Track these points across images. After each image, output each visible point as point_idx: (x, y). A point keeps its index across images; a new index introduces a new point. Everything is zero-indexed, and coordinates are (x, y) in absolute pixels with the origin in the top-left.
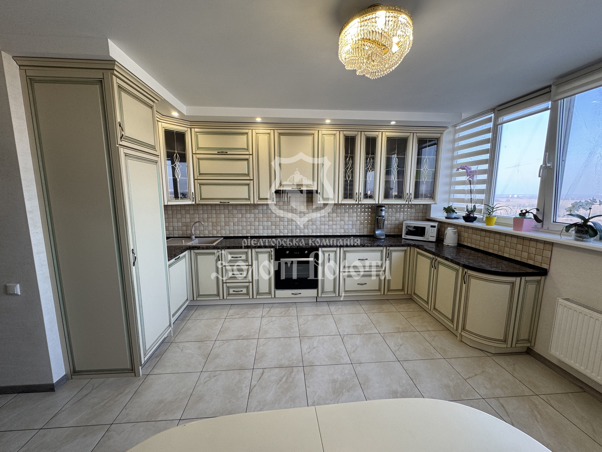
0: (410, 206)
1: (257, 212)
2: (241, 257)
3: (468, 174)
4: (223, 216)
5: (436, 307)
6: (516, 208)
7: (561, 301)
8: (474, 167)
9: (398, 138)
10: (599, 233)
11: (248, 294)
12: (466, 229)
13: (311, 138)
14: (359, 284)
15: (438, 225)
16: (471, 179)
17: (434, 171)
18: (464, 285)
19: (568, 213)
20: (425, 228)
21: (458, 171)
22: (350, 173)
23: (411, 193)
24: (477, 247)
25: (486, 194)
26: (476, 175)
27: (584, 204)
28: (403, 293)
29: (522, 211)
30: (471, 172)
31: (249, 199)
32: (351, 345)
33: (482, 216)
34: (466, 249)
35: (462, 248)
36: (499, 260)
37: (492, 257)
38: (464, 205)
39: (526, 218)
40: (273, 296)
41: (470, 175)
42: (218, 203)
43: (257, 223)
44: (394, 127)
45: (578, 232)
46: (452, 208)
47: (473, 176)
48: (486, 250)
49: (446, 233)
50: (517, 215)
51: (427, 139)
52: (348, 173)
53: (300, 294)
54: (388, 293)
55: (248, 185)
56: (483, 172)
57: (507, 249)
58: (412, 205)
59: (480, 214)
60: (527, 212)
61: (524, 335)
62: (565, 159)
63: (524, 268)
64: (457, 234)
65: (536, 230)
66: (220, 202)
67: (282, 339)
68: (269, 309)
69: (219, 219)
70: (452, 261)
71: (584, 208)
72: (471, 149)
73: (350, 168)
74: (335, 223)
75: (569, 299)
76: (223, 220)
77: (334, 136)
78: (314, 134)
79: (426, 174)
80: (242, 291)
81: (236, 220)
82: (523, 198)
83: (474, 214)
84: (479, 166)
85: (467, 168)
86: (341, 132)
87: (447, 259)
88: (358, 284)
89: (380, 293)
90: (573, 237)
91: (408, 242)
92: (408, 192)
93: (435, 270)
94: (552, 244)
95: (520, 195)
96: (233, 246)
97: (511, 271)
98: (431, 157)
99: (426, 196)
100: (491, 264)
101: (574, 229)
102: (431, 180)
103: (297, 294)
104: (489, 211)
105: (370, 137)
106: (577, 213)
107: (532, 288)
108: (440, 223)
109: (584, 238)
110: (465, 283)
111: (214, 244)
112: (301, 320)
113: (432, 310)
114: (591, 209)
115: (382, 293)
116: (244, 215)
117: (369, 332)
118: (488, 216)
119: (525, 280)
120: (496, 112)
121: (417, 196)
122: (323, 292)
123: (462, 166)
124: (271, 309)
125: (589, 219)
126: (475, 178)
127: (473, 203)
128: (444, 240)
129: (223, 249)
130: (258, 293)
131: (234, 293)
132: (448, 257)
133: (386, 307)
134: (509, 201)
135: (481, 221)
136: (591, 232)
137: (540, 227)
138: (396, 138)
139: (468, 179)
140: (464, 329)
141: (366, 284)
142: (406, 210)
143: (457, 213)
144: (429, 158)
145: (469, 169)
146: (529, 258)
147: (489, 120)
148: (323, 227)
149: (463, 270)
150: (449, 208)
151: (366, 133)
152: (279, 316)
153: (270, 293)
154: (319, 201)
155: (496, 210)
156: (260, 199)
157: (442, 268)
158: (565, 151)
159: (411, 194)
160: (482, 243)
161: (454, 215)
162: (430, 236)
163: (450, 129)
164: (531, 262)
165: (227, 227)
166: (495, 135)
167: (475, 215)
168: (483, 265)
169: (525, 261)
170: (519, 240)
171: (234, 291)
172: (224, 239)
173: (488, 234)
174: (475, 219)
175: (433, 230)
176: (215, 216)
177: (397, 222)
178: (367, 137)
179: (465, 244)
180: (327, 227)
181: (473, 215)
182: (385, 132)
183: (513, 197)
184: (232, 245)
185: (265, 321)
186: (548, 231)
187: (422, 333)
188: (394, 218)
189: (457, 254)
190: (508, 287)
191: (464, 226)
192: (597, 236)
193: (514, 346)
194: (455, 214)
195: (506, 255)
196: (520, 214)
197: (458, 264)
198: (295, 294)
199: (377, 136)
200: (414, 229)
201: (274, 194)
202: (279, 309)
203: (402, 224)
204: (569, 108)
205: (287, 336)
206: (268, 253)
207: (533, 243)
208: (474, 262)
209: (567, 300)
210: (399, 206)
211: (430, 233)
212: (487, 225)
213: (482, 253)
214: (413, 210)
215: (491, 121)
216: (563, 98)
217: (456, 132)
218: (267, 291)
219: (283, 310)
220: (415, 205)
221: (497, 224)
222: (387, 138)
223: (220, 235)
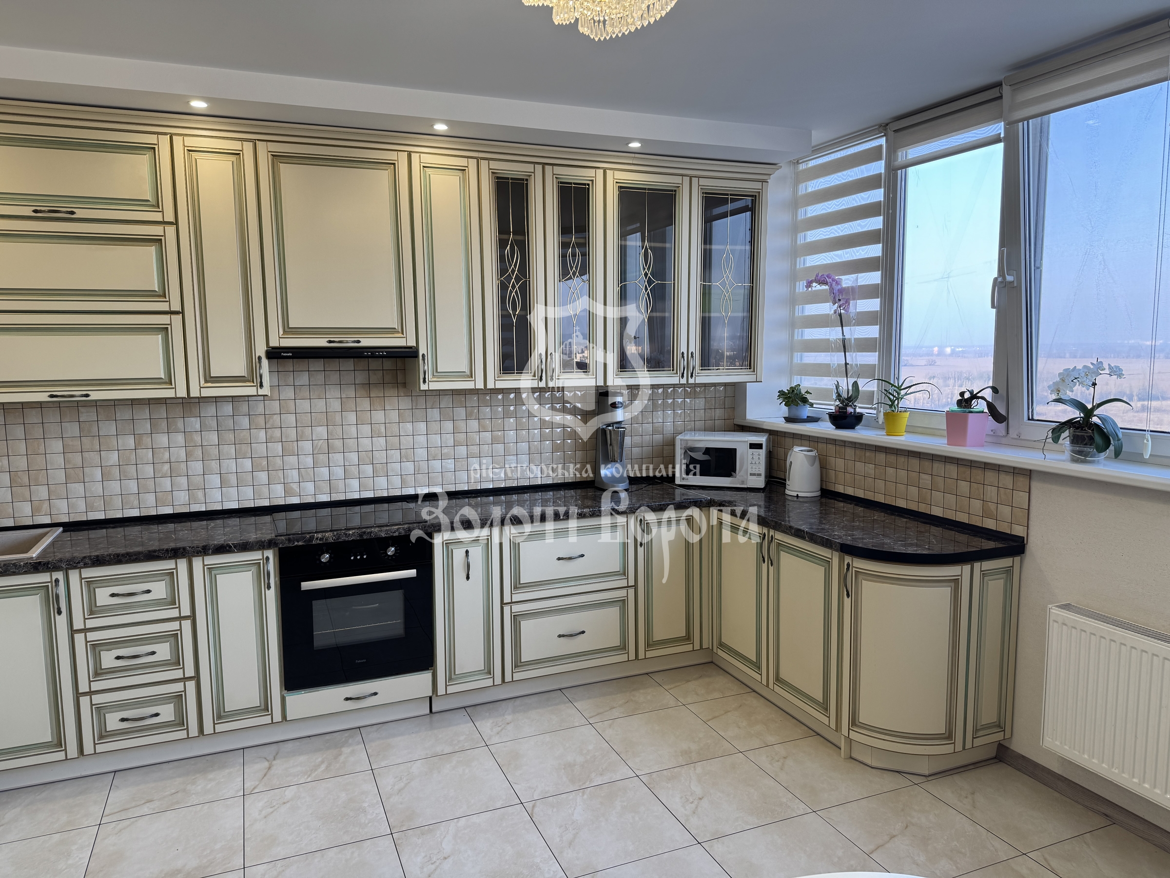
0: (689, 390)
1: (198, 426)
2: (148, 591)
3: (834, 298)
4: (57, 446)
5: (783, 675)
6: (951, 382)
7: (1055, 611)
8: (848, 279)
9: (649, 189)
10: (1112, 442)
11: (181, 721)
12: (838, 447)
13: (384, 176)
14: (563, 636)
15: (768, 441)
16: (842, 311)
17: (746, 287)
18: (847, 601)
19: (1054, 397)
20: (735, 450)
21: (810, 289)
22: (516, 292)
23: (692, 353)
24: (870, 496)
25: (879, 352)
26: (854, 299)
27: (1083, 374)
28: (689, 648)
29: (962, 394)
30: (842, 291)
31: (169, 381)
32: (560, 827)
33: (875, 412)
34: (842, 504)
35: (833, 501)
36: (923, 527)
37: (905, 520)
38: (827, 383)
39: (971, 412)
40: (278, 717)
41: (840, 300)
42: (43, 397)
43: (197, 467)
44: (637, 155)
45: (1075, 441)
46: (800, 393)
47: (847, 302)
48: (890, 501)
49: (791, 462)
50: (953, 404)
51: (727, 195)
52: (511, 292)
53: (375, 694)
54: (650, 654)
55: (164, 330)
56: (869, 292)
57: (938, 495)
58: (696, 385)
59: (871, 406)
60: (974, 396)
61: (989, 716)
62: (1041, 264)
63: (976, 539)
64: (817, 464)
65: (997, 441)
66: (52, 396)
67: (331, 853)
68: (266, 764)
69: (40, 459)
70: (812, 538)
71: (1081, 383)
72: (839, 228)
73: (518, 279)
74: (475, 449)
75: (1069, 605)
76: (60, 460)
77: (460, 173)
78: (394, 164)
79: (729, 296)
80: (157, 715)
81: (114, 457)
82: (966, 355)
83: (855, 406)
84: (860, 275)
85: (831, 280)
86: (484, 164)
87: (799, 534)
88: (560, 636)
89: (624, 658)
90: (1067, 454)
91: (693, 494)
92: (684, 349)
93: (771, 568)
94: (1028, 474)
95: (958, 347)
96: (118, 555)
97: (950, 549)
98: (738, 247)
99: (732, 361)
100: (905, 538)
101: (1068, 435)
102: (740, 314)
103: (364, 697)
104: (891, 397)
105: (571, 183)
106: (1069, 395)
107: (996, 586)
108: (773, 434)
109: (1086, 455)
110: (848, 595)
111: (35, 553)
112: (387, 782)
113: (771, 685)
114: (1096, 384)
115: (632, 656)
116: (147, 440)
117: (606, 779)
118: (889, 410)
119: (981, 571)
120: (891, 133)
121: (707, 360)
122: (453, 676)
123: (820, 275)
124: (274, 762)
125: (1095, 408)
126: (852, 309)
127: (851, 377)
128: (788, 482)
129: (75, 568)
130: (220, 715)
131: (125, 725)
132: (802, 528)
133: (644, 696)
134: (932, 363)
135: (874, 424)
136: (1098, 439)
137: (1004, 433)
138: (645, 189)
139: (835, 312)
140: (854, 722)
141: (583, 632)
142: (680, 400)
143: (814, 406)
144: (733, 251)
145: (837, 282)
146: (986, 514)
147: (874, 155)
148: (436, 465)
149: (841, 561)
150: (793, 391)
151: (558, 170)
152: (309, 780)
153: (265, 707)
154: (424, 381)
155: (906, 394)
156: (210, 379)
157: (787, 560)
158: (1039, 246)
159: (692, 356)
160: (880, 484)
161: (807, 411)
162: (751, 474)
163: (785, 170)
164: (990, 524)
165: (78, 489)
166: (891, 196)
167: (858, 410)
168: (887, 541)
169: (976, 521)
170: (962, 469)
171: (123, 720)
172: (64, 531)
173: (892, 458)
174: (859, 418)
175: (756, 457)
176: (22, 447)
177: (658, 437)
178: (561, 183)
179: (840, 489)
180: (450, 464)
181: (852, 410)
182: (612, 172)
183: (941, 353)
184: (110, 552)
185: (256, 806)
186: (1020, 443)
187: (750, 755)
188: (648, 427)
189: (821, 517)
190: (946, 592)
191: (833, 440)
192: (1109, 448)
193: (968, 745)
194: (808, 408)
195: (937, 511)
196: (959, 403)
197: (826, 543)
198: (358, 698)
199: (590, 183)
200: (706, 457)
201: (265, 362)
202: (302, 758)
203: (672, 444)
204: (1040, 145)
205: (346, 839)
206: (254, 569)
207: (991, 476)
208: (865, 536)
209: (1067, 607)
210: (660, 391)
211: (750, 466)
212: (888, 435)
213: (882, 512)
214: (700, 403)
215: (880, 158)
216: (1027, 119)
217: (800, 178)
218: (255, 700)
219: (318, 758)
220: (705, 385)
221: (911, 430)
222: (620, 187)
223: (47, 520)
